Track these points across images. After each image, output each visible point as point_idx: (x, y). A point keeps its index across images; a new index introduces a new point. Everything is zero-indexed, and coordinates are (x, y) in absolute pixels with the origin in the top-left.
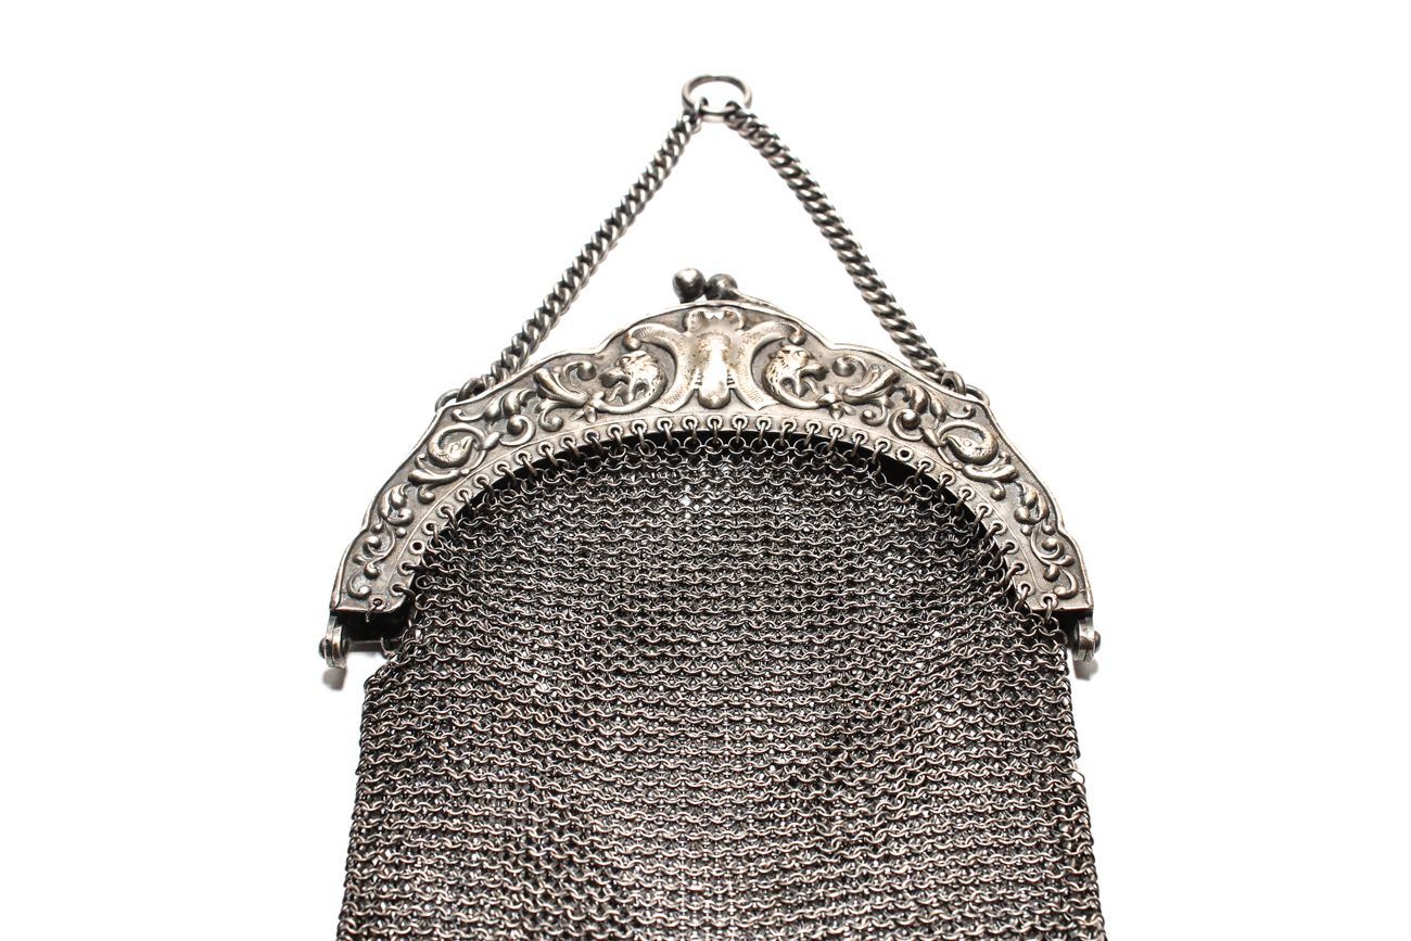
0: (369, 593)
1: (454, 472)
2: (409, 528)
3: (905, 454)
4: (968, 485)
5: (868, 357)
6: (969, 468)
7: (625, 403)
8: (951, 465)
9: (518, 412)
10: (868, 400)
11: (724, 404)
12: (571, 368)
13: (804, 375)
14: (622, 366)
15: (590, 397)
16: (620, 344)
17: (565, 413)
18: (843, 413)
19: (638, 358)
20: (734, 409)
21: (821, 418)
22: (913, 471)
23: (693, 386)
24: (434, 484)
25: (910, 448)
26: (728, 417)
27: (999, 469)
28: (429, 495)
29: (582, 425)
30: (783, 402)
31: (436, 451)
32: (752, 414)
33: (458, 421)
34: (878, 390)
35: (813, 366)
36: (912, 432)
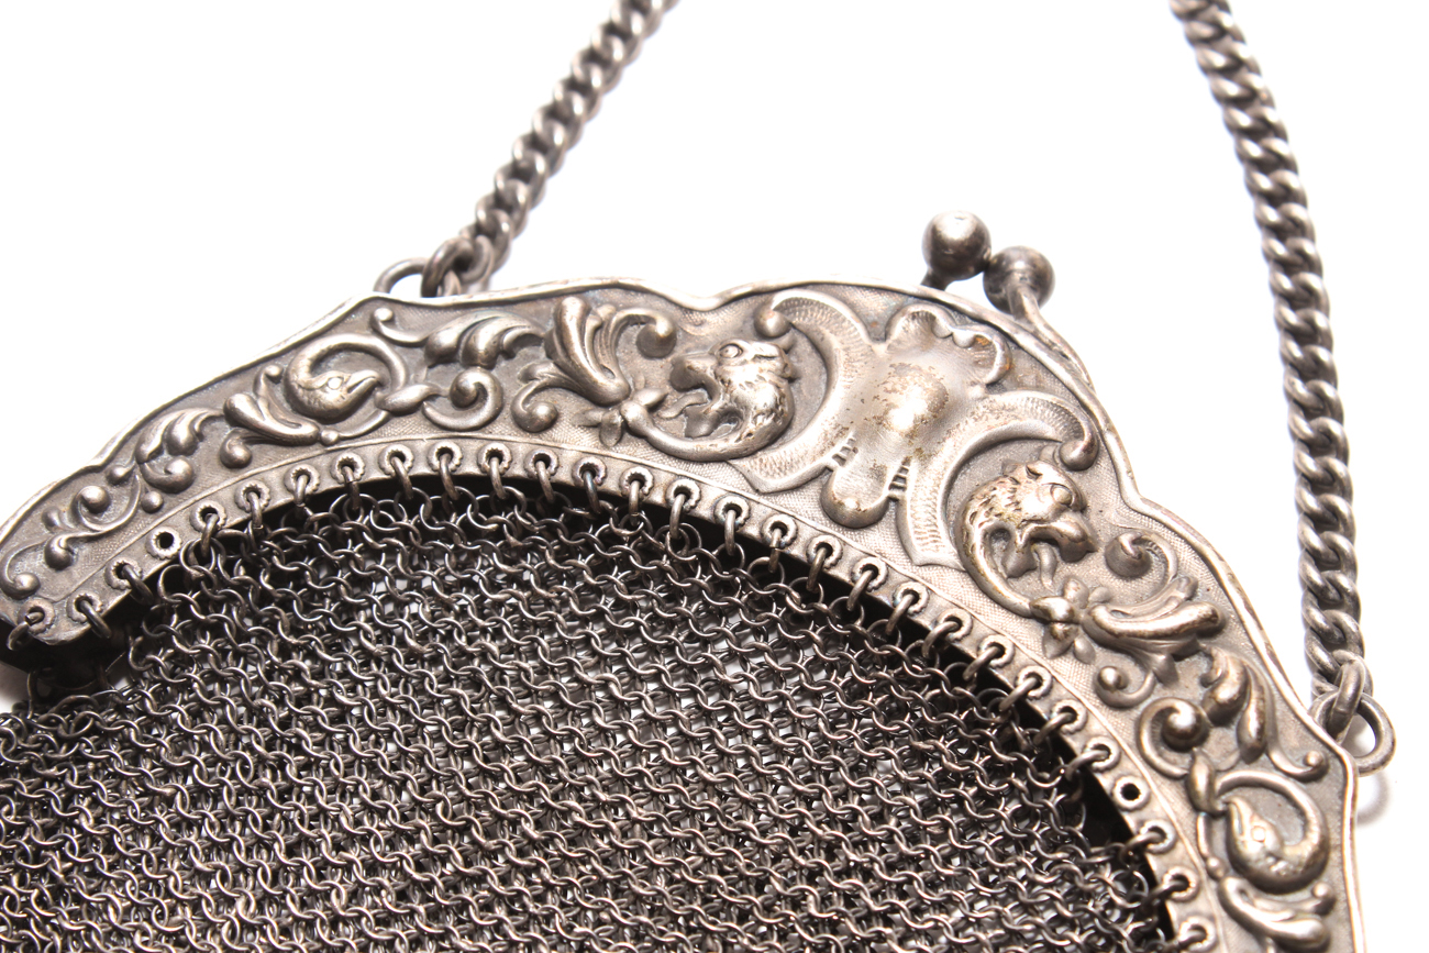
0: (32, 591)
1: (307, 429)
2: (170, 499)
3: (1130, 792)
4: (1212, 919)
5: (1187, 555)
6: (1232, 884)
7: (689, 435)
8: (1204, 859)
9: (489, 364)
10: (1128, 646)
11: (861, 523)
12: (632, 320)
13: (1042, 537)
14: (721, 359)
15: (627, 394)
16: (751, 311)
17: (570, 405)
18: (1066, 649)
19: (758, 357)
20: (878, 541)
21: (1024, 640)
22: (1126, 834)
23: (827, 460)
24: (260, 437)
25: (1146, 782)
26: (854, 556)
27: (1291, 919)
28: (239, 452)
29: (587, 441)
30: (970, 570)
31: (301, 374)
32: (901, 566)
33: (377, 332)
34: (1157, 636)
35: (1067, 525)
36: (1173, 756)
